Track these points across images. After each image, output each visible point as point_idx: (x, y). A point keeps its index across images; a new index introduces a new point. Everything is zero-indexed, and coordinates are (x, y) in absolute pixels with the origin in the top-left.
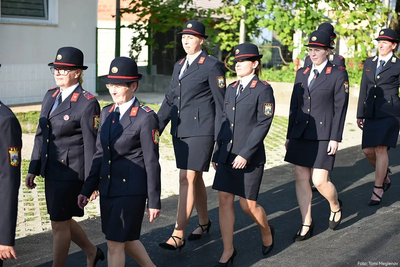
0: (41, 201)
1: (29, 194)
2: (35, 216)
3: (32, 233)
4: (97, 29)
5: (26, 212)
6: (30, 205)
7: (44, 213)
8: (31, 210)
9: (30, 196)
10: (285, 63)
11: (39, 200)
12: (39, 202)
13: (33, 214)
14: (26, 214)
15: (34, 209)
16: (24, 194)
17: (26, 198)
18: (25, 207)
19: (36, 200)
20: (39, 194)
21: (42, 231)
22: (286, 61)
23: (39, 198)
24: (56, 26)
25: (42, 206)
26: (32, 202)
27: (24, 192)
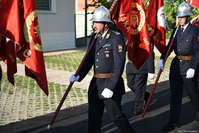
0: (44, 100)
1: (39, 96)
2: (41, 107)
3: (39, 115)
4: (75, 15)
5: (36, 105)
6: (38, 102)
7: (45, 105)
8: (39, 104)
9: (39, 97)
10: (170, 29)
11: (43, 99)
12: (43, 100)
13: (40, 106)
14: (36, 106)
15: (40, 104)
16: (36, 96)
17: (37, 98)
18: (36, 103)
19: (42, 99)
20: (44, 96)
21: (43, 114)
22: (170, 28)
23: (43, 98)
24: (55, 14)
25: (44, 102)
26: (39, 100)
27: (36, 95)
